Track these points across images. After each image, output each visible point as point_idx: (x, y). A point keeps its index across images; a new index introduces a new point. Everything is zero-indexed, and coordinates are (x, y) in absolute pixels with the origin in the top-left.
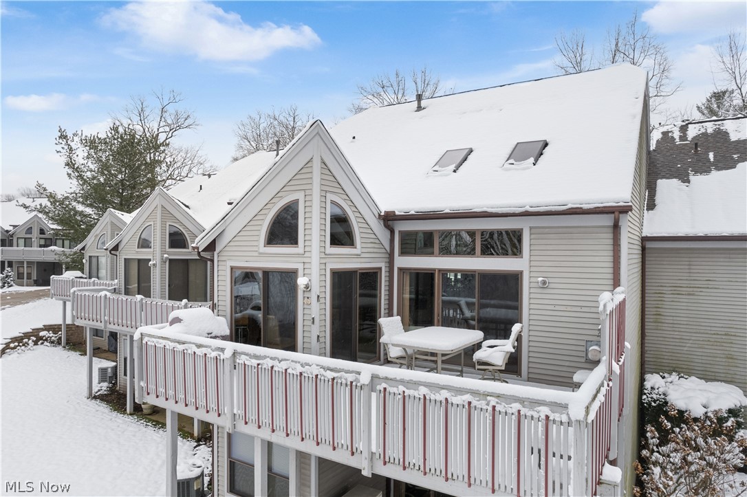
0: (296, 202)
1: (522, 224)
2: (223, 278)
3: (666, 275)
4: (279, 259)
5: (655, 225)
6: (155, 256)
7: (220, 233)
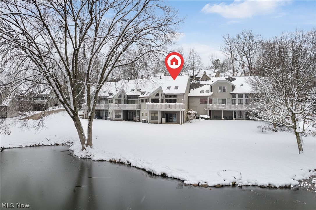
0: (159, 93)
1: (177, 95)
2: (150, 100)
3: (191, 100)
4: (157, 98)
5: (190, 95)
6: (122, 99)
7: (150, 95)
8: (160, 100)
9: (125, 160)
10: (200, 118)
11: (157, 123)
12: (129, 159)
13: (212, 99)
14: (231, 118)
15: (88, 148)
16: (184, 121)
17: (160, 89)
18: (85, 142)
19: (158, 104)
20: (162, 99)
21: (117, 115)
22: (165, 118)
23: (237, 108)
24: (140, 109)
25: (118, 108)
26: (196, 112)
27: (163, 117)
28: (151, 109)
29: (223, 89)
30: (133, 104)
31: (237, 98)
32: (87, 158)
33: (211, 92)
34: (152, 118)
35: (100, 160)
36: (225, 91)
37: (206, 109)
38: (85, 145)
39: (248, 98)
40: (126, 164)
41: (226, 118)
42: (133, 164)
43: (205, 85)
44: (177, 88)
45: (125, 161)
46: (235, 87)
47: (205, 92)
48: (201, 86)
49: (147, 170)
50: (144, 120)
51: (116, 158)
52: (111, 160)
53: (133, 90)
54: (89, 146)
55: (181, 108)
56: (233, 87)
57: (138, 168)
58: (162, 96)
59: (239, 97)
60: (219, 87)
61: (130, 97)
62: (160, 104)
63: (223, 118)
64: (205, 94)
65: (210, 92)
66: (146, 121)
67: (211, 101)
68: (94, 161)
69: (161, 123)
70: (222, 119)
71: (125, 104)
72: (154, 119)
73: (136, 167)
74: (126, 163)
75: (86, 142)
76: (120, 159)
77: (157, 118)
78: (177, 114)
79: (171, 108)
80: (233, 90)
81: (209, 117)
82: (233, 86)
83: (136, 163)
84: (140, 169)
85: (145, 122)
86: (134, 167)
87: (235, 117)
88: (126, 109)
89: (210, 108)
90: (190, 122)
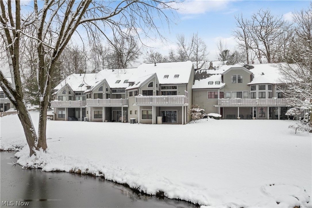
0: (153, 82)
1: (177, 85)
2: (141, 91)
3: (195, 94)
4: (150, 89)
5: (194, 87)
6: (104, 92)
7: (140, 86)
8: (154, 92)
9: (96, 170)
10: (209, 117)
11: (151, 123)
12: (102, 168)
13: (223, 92)
14: (250, 117)
15: (40, 153)
16: (187, 121)
17: (155, 77)
18: (34, 143)
19: (151, 96)
20: (157, 91)
21: (97, 115)
22: (162, 117)
23: (257, 104)
24: (127, 106)
25: (98, 105)
26: (202, 110)
27: (158, 115)
28: (142, 104)
29: (238, 80)
30: (118, 99)
31: (257, 91)
32: (36, 167)
33: (223, 83)
34: (143, 117)
35: (55, 170)
36: (241, 82)
37: (216, 106)
38: (35, 147)
39: (271, 91)
40: (97, 176)
41: (242, 117)
42: (108, 177)
43: (215, 74)
44: (177, 76)
45: (95, 172)
46: (253, 77)
47: (214, 83)
48: (208, 75)
49: (131, 186)
50: (133, 120)
51: (82, 167)
52: (73, 170)
53: (118, 82)
54: (41, 149)
55: (183, 102)
56: (252, 77)
57: (116, 183)
58: (157, 87)
59: (260, 89)
60: (232, 76)
61: (114, 90)
62: (155, 96)
63: (238, 117)
64: (214, 86)
65: (221, 83)
66: (136, 120)
67: (222, 95)
68: (45, 171)
69: (157, 123)
70: (237, 119)
71: (107, 99)
72: (146, 118)
73: (112, 181)
74: (97, 174)
75: (36, 143)
76: (87, 168)
77: (149, 117)
78: (178, 111)
79: (170, 102)
80: (251, 80)
81: (220, 116)
82: (251, 75)
83: (113, 175)
84: (119, 184)
85: (134, 122)
86: (110, 181)
87: (255, 116)
88: (109, 105)
89: (222, 104)
90: (195, 122)
